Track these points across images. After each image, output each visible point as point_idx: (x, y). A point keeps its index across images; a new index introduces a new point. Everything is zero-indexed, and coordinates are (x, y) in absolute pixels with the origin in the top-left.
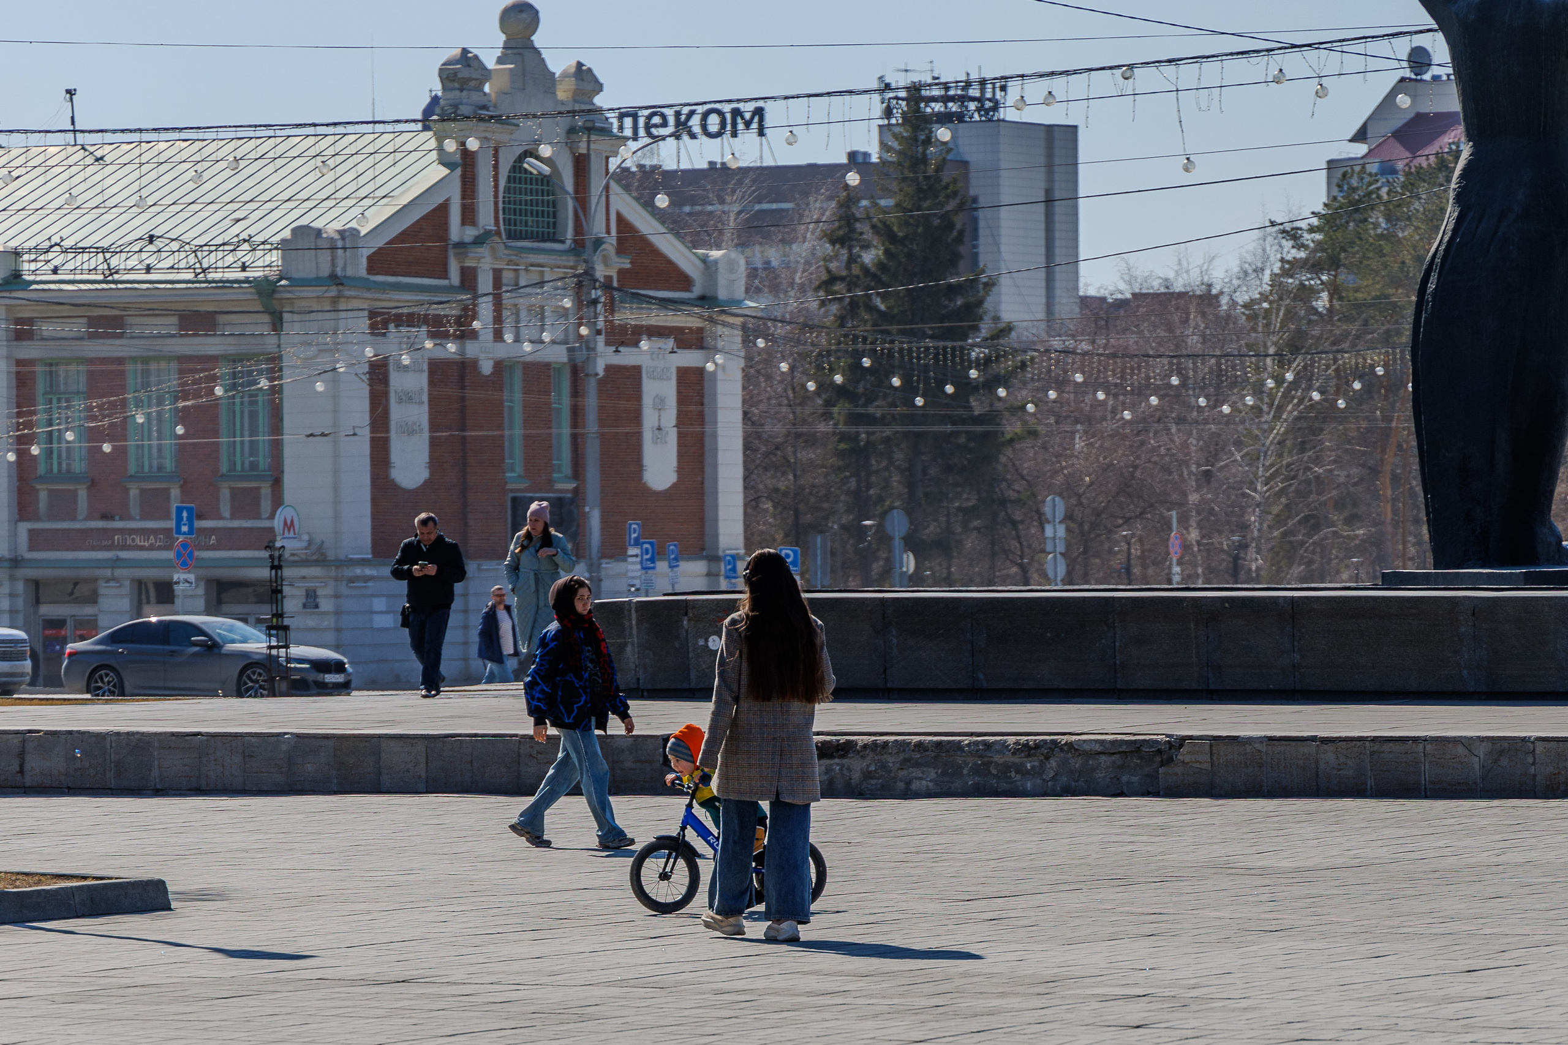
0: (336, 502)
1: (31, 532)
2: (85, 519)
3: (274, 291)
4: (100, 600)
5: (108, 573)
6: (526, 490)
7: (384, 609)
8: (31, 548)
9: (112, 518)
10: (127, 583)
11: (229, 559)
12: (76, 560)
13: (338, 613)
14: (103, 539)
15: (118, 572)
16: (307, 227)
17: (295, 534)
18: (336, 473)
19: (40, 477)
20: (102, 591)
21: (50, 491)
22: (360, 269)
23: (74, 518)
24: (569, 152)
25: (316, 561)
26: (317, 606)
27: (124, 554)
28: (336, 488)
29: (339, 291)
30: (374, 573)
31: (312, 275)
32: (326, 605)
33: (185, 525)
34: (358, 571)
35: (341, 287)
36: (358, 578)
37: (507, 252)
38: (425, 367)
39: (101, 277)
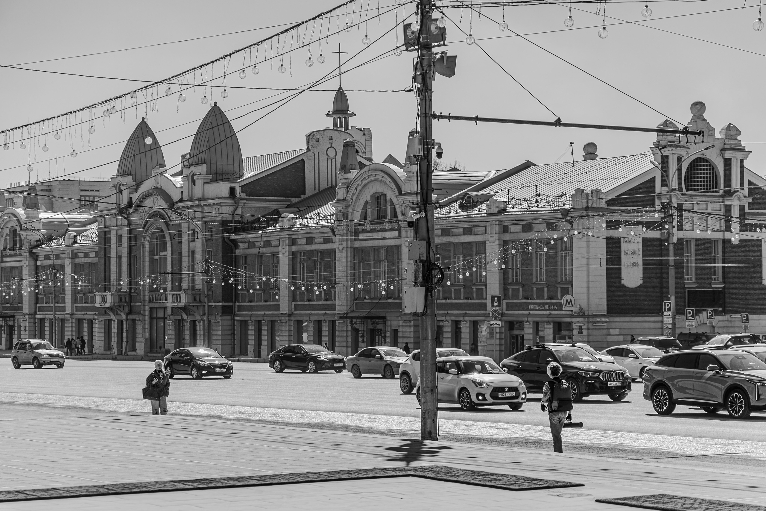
0: (588, 293)
1: (507, 303)
2: (522, 299)
3: (568, 213)
4: (525, 329)
5: (526, 319)
6: (696, 287)
7: (618, 334)
8: (507, 310)
9: (528, 299)
10: (531, 323)
11: (558, 314)
12: (518, 314)
13: (589, 335)
14: (526, 307)
15: (529, 319)
16: (579, 189)
17: (572, 305)
18: (588, 282)
19: (510, 283)
20: (525, 326)
21: (512, 288)
22: (603, 204)
23: (518, 299)
24: (722, 158)
25: (582, 315)
26: (582, 333)
27: (531, 312)
28: (588, 287)
29: (587, 213)
30: (608, 320)
31: (581, 207)
32: (585, 332)
33: (496, 303)
34: (598, 319)
35: (588, 212)
36: (598, 322)
37: (683, 197)
38: (641, 241)
39: (525, 210)
